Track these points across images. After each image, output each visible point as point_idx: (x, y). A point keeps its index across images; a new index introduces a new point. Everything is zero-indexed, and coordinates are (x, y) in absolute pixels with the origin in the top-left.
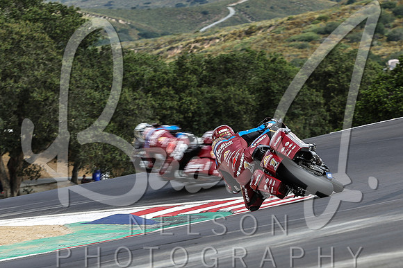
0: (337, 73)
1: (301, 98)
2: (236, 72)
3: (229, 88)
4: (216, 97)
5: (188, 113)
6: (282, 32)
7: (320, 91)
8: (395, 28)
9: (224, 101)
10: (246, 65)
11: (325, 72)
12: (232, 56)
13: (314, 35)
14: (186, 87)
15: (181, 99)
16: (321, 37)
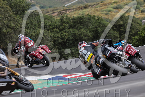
0: (124, 25)
1: (110, 35)
3: (81, 29)
4: (76, 33)
5: (64, 39)
6: (99, 7)
8: (144, 7)
11: (119, 24)
13: (112, 9)
16: (115, 10)
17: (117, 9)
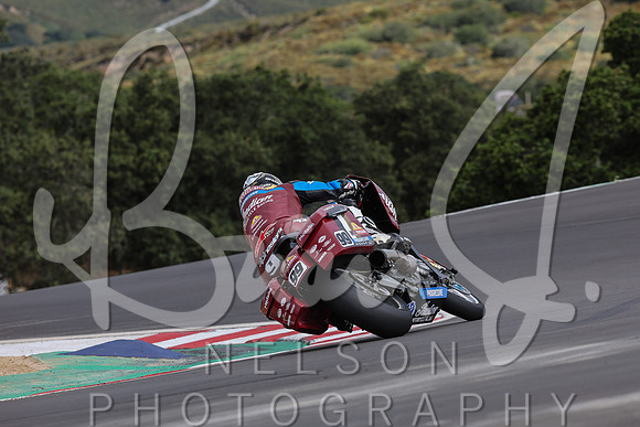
0: (415, 112)
1: (354, 156)
2: (240, 106)
3: (226, 134)
4: (203, 151)
5: (153, 178)
6: (305, 36)
7: (386, 145)
8: (507, 36)
9: (219, 157)
10: (258, 94)
11: (395, 110)
12: (235, 77)
13: (362, 43)
14: (150, 131)
15: (140, 151)
16: (375, 48)
17: (385, 44)
